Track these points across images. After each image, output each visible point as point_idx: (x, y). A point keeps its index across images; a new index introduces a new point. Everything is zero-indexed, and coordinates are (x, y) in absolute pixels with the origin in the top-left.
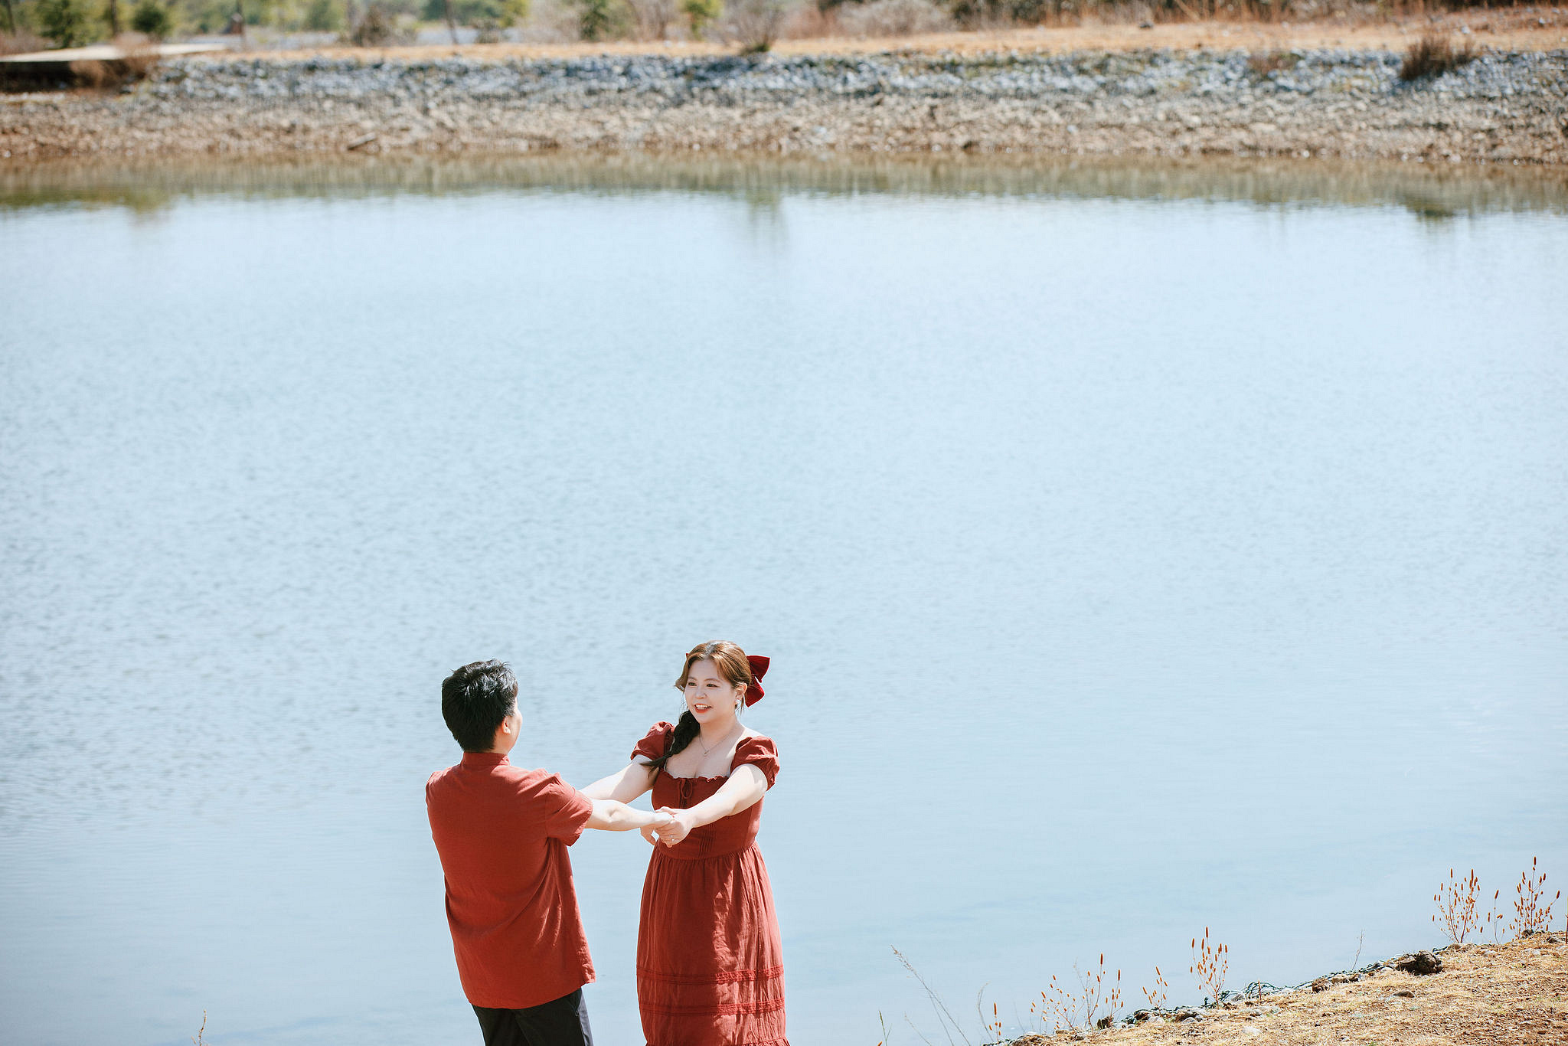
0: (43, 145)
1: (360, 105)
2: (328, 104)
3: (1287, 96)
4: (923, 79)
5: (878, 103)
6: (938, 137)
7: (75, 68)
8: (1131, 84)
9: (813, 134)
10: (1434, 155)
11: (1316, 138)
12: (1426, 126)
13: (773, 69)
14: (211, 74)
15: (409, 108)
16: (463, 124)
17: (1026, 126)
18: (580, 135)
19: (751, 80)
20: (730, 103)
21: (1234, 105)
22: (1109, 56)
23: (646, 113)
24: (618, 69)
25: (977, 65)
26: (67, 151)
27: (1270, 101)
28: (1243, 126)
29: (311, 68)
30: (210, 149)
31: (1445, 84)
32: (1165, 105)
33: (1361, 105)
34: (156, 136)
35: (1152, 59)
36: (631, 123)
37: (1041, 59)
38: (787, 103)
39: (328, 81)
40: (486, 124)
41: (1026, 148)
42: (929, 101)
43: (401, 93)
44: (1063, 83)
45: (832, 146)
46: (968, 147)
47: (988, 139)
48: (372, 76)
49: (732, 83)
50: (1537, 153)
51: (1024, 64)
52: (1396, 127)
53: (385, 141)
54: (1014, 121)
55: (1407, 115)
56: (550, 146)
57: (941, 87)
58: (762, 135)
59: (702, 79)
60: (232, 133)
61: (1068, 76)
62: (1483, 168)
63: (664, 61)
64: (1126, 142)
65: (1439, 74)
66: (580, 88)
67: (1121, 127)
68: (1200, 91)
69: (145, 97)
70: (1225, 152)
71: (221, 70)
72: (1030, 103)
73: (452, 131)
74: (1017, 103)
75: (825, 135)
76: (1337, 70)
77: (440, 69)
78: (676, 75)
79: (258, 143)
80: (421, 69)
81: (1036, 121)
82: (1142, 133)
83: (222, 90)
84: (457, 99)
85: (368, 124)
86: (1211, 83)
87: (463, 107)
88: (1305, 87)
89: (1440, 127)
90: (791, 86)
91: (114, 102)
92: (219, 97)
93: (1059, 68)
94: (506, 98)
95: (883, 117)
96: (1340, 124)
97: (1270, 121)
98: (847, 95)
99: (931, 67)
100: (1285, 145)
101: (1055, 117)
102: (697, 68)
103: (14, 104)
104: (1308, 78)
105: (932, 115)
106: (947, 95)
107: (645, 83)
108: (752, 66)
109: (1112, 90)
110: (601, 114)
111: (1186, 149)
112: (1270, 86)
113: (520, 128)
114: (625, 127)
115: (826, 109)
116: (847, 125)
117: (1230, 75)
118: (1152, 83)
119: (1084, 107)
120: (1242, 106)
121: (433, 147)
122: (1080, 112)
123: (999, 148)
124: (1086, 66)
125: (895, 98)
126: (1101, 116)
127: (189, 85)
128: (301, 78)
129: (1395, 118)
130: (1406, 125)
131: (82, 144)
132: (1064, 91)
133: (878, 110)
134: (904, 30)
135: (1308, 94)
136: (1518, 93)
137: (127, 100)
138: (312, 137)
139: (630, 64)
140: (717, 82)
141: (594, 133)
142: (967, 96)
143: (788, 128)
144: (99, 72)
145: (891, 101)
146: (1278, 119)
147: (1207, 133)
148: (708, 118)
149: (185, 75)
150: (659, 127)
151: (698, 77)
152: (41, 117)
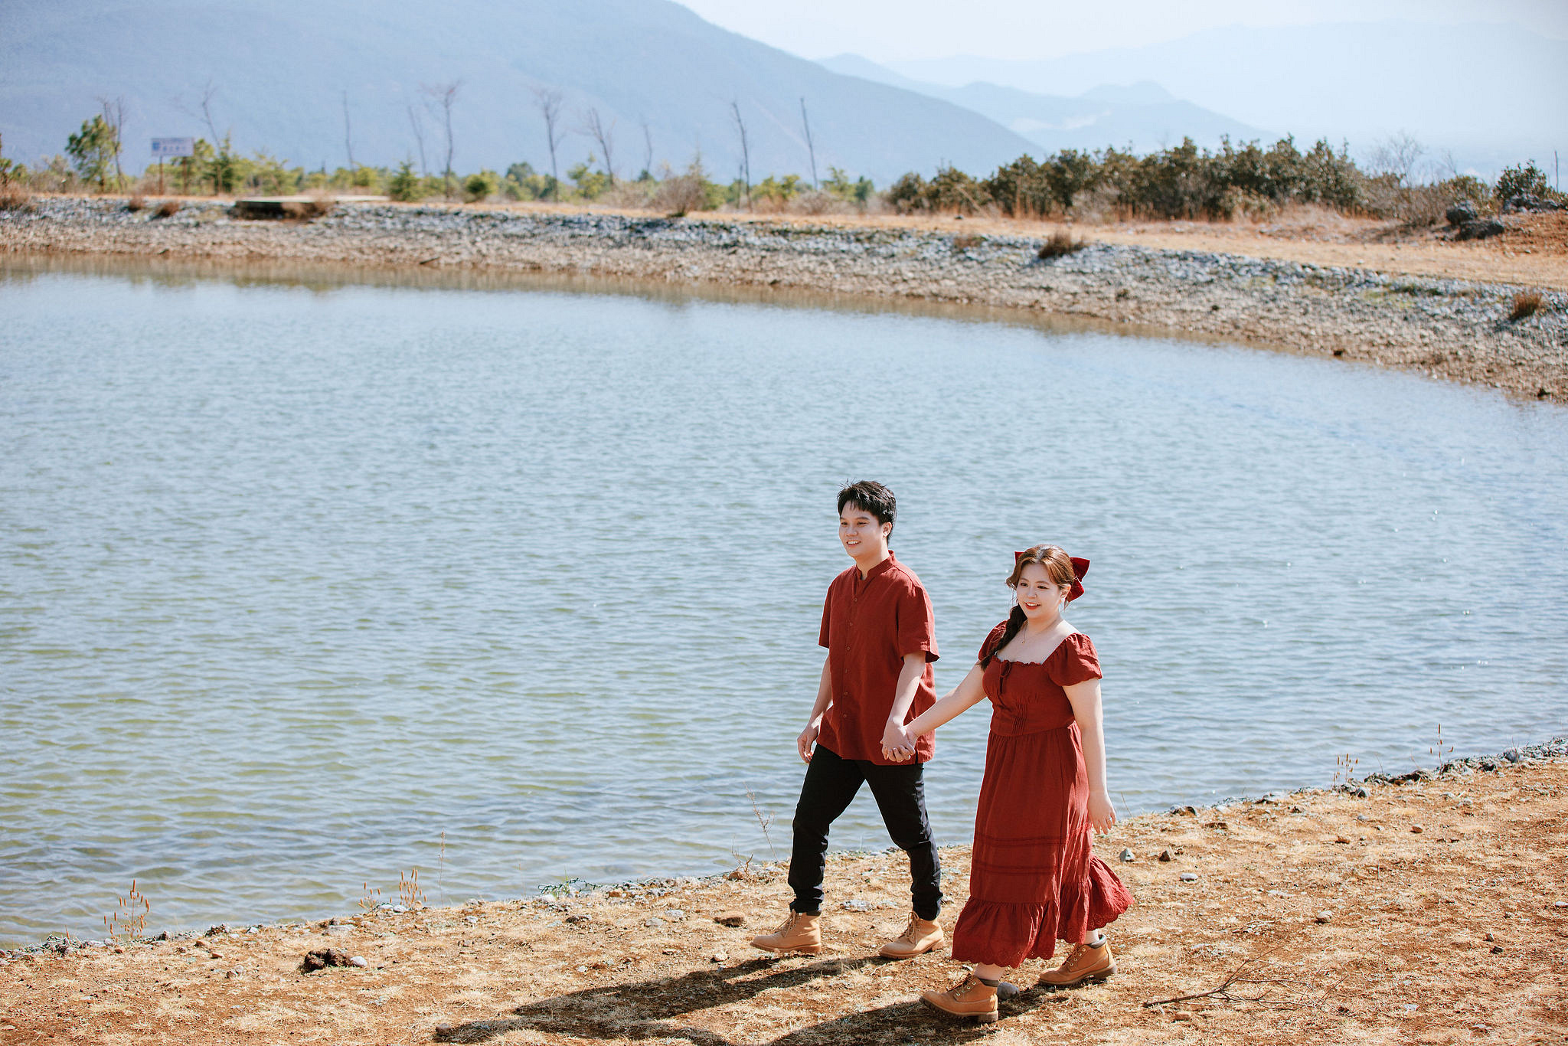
0: (252, 252)
1: (439, 237)
2: (421, 236)
3: (969, 263)
4: (765, 239)
5: (734, 252)
6: (759, 276)
7: (285, 207)
8: (883, 250)
9: (689, 269)
10: (1037, 307)
11: (974, 291)
12: (1040, 288)
13: (682, 228)
14: (362, 214)
15: (466, 240)
16: (493, 252)
17: (812, 273)
18: (555, 263)
19: (667, 234)
20: (650, 248)
21: (936, 267)
22: (877, 232)
23: (600, 251)
24: (593, 223)
25: (798, 233)
26: (262, 256)
27: (959, 266)
28: (936, 281)
29: (420, 213)
30: (344, 259)
31: (1063, 263)
32: (896, 265)
33: (1009, 272)
34: (316, 250)
35: (901, 235)
36: (588, 257)
37: (838, 231)
38: (682, 249)
39: (424, 222)
40: (506, 253)
41: (807, 286)
42: (763, 253)
43: (465, 231)
44: (844, 246)
45: (696, 278)
46: (774, 283)
47: (787, 279)
48: (452, 220)
49: (656, 235)
50: (1095, 310)
51: (827, 233)
52: (1024, 288)
53: (444, 260)
54: (807, 269)
55: (1031, 281)
56: (536, 268)
57: (772, 244)
58: (659, 270)
59: (639, 232)
60: (361, 251)
61: (849, 242)
63: (622, 219)
64: (864, 285)
65: (1061, 255)
66: (567, 232)
67: (865, 277)
68: (920, 257)
69: (320, 226)
70: (920, 296)
71: (368, 212)
72: (821, 258)
73: (484, 256)
74: (813, 258)
75: (696, 270)
76: (1005, 249)
77: (492, 217)
78: (625, 228)
79: (372, 257)
80: (482, 217)
81: (819, 270)
82: (876, 281)
83: (364, 223)
84: (495, 236)
85: (439, 249)
86: (929, 253)
87: (497, 242)
88: (982, 258)
89: (1048, 289)
90: (688, 239)
91: (302, 228)
92: (361, 228)
93: (846, 238)
94: (523, 237)
95: (733, 262)
96: (992, 283)
97: (953, 279)
98: (718, 246)
99: (773, 232)
100: (955, 294)
101: (832, 267)
102: (638, 225)
104: (985, 253)
106: (775, 250)
107: (605, 234)
108: (670, 225)
109: (869, 252)
110: (573, 251)
111: (897, 293)
112: (962, 256)
113: (524, 256)
114: (584, 259)
115: (703, 255)
116: (711, 266)
117: (943, 248)
118: (895, 250)
119: (851, 263)
120: (941, 268)
121: (470, 265)
122: (847, 266)
123: (791, 285)
124: (862, 237)
125: (746, 250)
126: (857, 269)
127: (347, 220)
128: (412, 219)
129: (1025, 281)
130: (1029, 287)
131: (273, 254)
132: (843, 252)
133: (733, 257)
135: (981, 263)
136: (1102, 271)
137: (310, 226)
138: (404, 255)
139: (601, 220)
140: (647, 234)
141: (564, 261)
142: (787, 251)
143: (676, 265)
144: (299, 210)
145: (741, 251)
146: (958, 278)
147: (914, 284)
148: (633, 256)
149: (347, 214)
150: (603, 260)
151: (637, 230)
152: (258, 235)
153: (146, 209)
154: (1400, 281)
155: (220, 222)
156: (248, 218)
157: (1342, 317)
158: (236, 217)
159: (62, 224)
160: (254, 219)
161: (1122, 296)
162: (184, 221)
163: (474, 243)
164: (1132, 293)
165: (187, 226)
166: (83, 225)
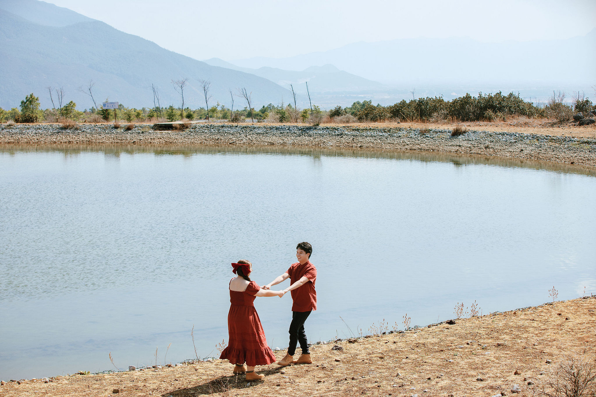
0: (166, 141)
1: (232, 135)
2: (226, 134)
3: (428, 138)
4: (351, 132)
5: (342, 137)
6: (354, 145)
7: (173, 125)
8: (395, 135)
9: (328, 143)
10: (458, 152)
11: (434, 147)
12: (457, 146)
13: (320, 129)
14: (202, 127)
15: (243, 135)
16: (254, 139)
17: (373, 143)
18: (278, 142)
19: (315, 131)
20: (310, 136)
21: (417, 140)
22: (391, 129)
23: (293, 138)
24: (287, 128)
25: (363, 130)
26: (171, 143)
27: (424, 139)
28: (419, 144)
29: (223, 127)
31: (461, 137)
32: (402, 139)
33: (443, 141)
34: (190, 140)
35: (400, 130)
36: (289, 140)
37: (376, 129)
38: (323, 136)
39: (226, 129)
40: (259, 139)
41: (373, 147)
42: (352, 137)
43: (241, 132)
45: (332, 146)
46: (361, 147)
47: (365, 145)
48: (235, 129)
49: (311, 132)
50: (480, 152)
51: (373, 130)
52: (450, 146)
53: (237, 142)
54: (370, 142)
55: (453, 143)
56: (272, 144)
57: (355, 134)
58: (317, 143)
59: (305, 131)
60: (205, 140)
61: (382, 132)
62: (468, 155)
63: (297, 127)
64: (394, 147)
65: (460, 135)
66: (279, 132)
67: (393, 144)
68: (410, 137)
69: (188, 132)
70: (415, 150)
71: (204, 127)
72: (374, 138)
73: (252, 140)
74: (371, 138)
75: (330, 143)
76: (438, 133)
77: (250, 127)
78: (299, 130)
79: (211, 142)
80: (246, 127)
81: (375, 142)
82: (397, 145)
83: (204, 131)
84: (253, 134)
85: (234, 139)
86: (412, 135)
89: (460, 146)
90: (323, 133)
91: (181, 133)
93: (380, 131)
94: (263, 134)
95: (343, 140)
96: (439, 145)
97: (424, 144)
98: (335, 135)
99: (353, 130)
100: (427, 149)
101: (379, 141)
102: (304, 129)
103: (161, 133)
104: (432, 135)
105: (353, 140)
106: (356, 136)
107: (293, 132)
108: (315, 129)
109: (391, 136)
110: (283, 138)
111: (406, 149)
112: (424, 136)
113: (266, 140)
115: (331, 138)
116: (335, 141)
117: (416, 133)
118: (400, 135)
119: (386, 139)
121: (248, 144)
122: (384, 140)
123: (367, 147)
124: (386, 131)
126: (389, 141)
128: (220, 129)
129: (450, 144)
130: (452, 145)
131: (174, 141)
132: (381, 135)
134: (348, 122)
135: (432, 138)
136: (476, 140)
137: (184, 132)
138: (222, 141)
139: (290, 127)
140: (308, 132)
141: (282, 142)
142: (361, 136)
143: (323, 142)
144: (178, 126)
145: (344, 137)
146: (426, 143)
147: (411, 145)
148: (305, 139)
149: (196, 128)
150: (295, 141)
151: (304, 130)
152: (166, 136)
153: (121, 128)
154: (582, 140)
155: (150, 132)
156: (160, 130)
157: (567, 152)
158: (155, 130)
159: (91, 134)
160: (162, 130)
161: (487, 147)
162: (137, 131)
163: (246, 136)
164: (490, 146)
165: (139, 133)
166: (100, 134)
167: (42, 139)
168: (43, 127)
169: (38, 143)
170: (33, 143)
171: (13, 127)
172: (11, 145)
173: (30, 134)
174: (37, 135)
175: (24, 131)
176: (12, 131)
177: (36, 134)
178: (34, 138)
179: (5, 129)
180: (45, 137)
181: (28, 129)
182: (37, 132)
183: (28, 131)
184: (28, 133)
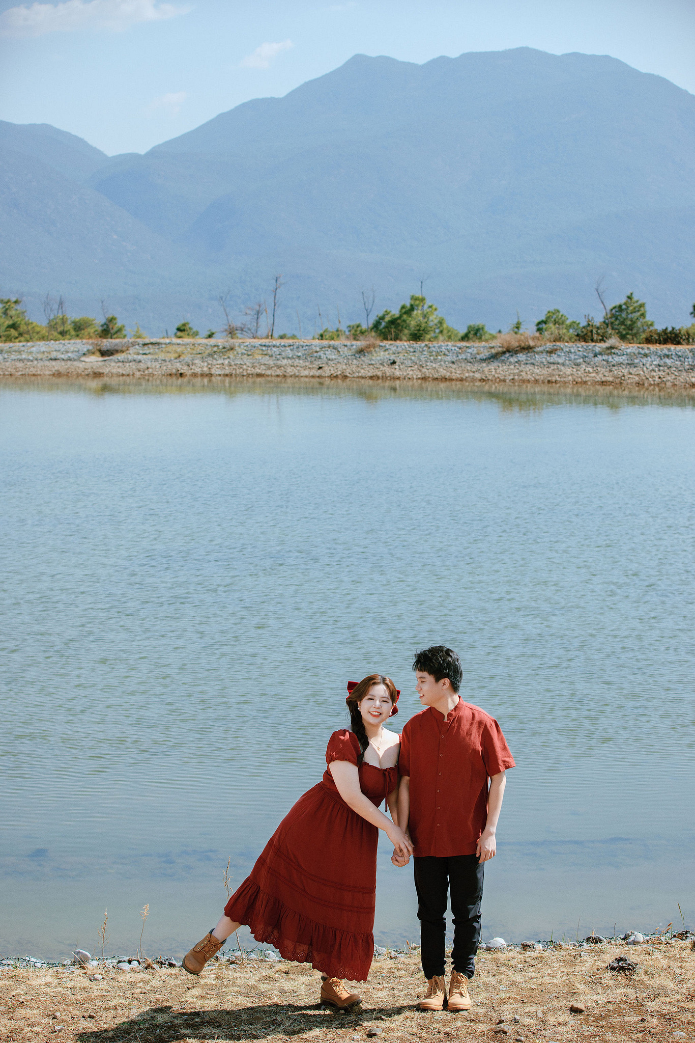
167: (669, 378)
168: (676, 354)
169: (661, 385)
170: (651, 385)
171: (616, 351)
172: (608, 387)
173: (648, 366)
174: (661, 368)
175: (636, 361)
176: (613, 358)
177: (659, 366)
178: (655, 374)
179: (601, 354)
180: (676, 373)
181: (646, 355)
182: (662, 363)
183: (644, 360)
184: (643, 365)
